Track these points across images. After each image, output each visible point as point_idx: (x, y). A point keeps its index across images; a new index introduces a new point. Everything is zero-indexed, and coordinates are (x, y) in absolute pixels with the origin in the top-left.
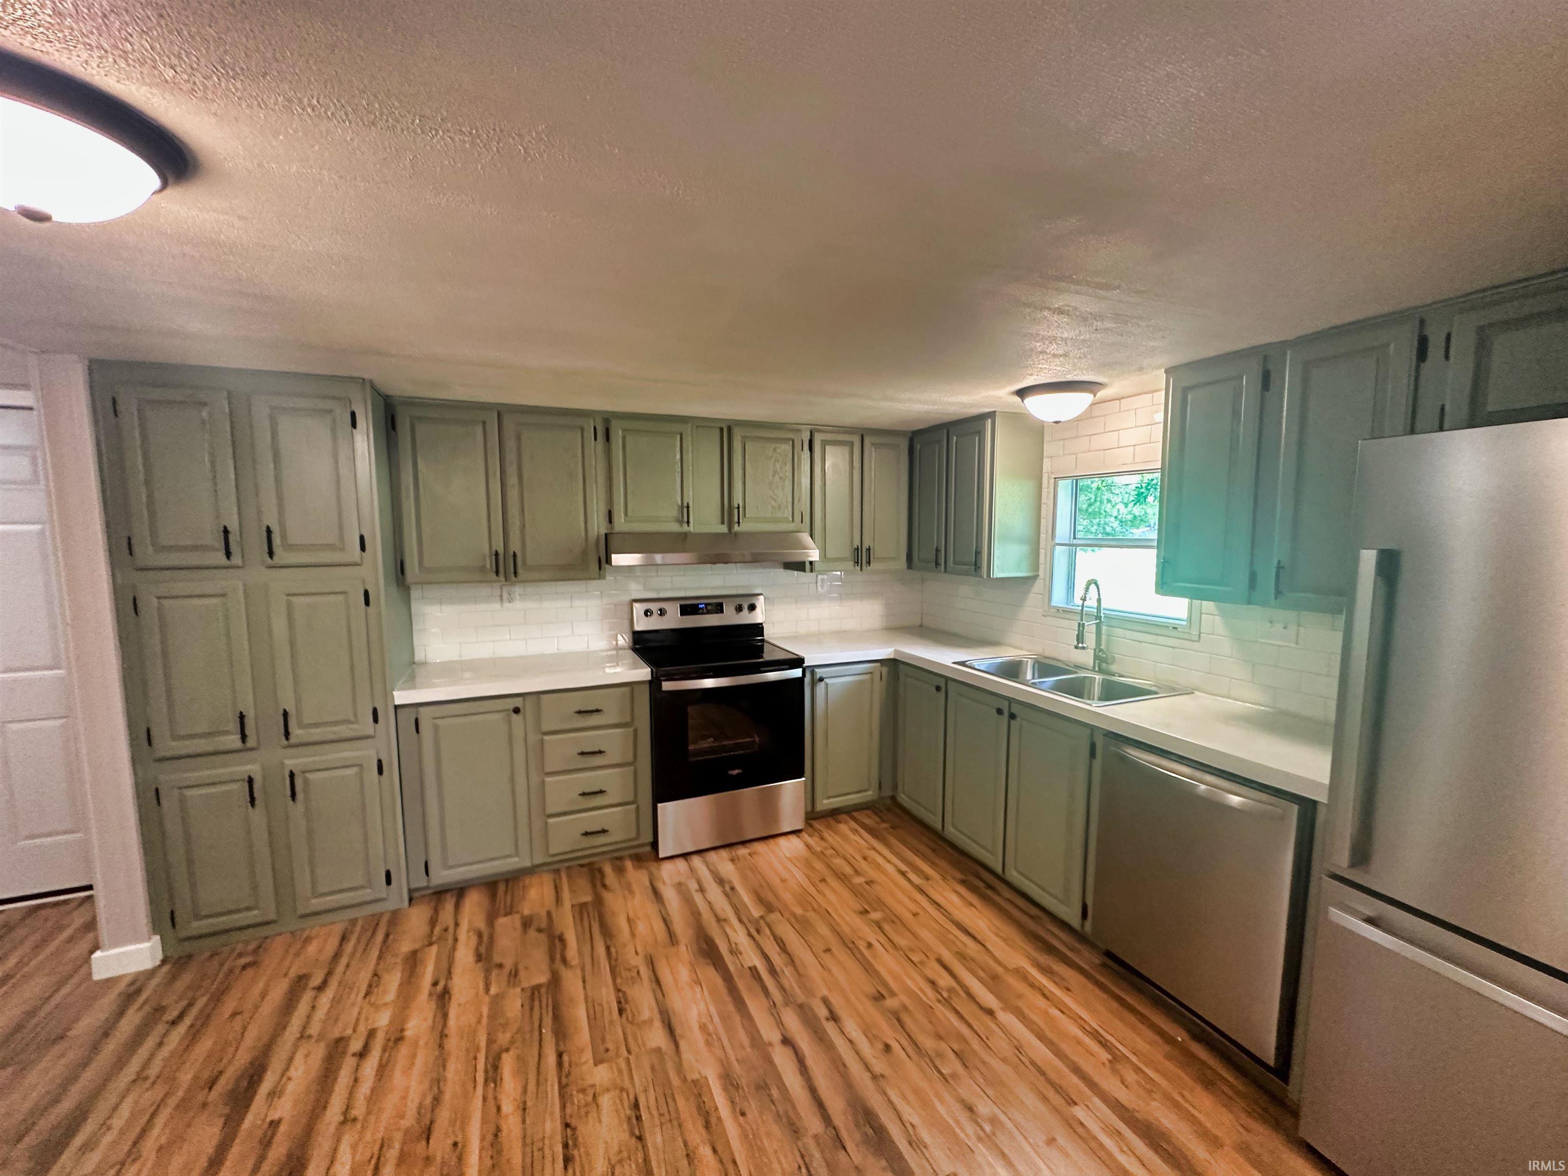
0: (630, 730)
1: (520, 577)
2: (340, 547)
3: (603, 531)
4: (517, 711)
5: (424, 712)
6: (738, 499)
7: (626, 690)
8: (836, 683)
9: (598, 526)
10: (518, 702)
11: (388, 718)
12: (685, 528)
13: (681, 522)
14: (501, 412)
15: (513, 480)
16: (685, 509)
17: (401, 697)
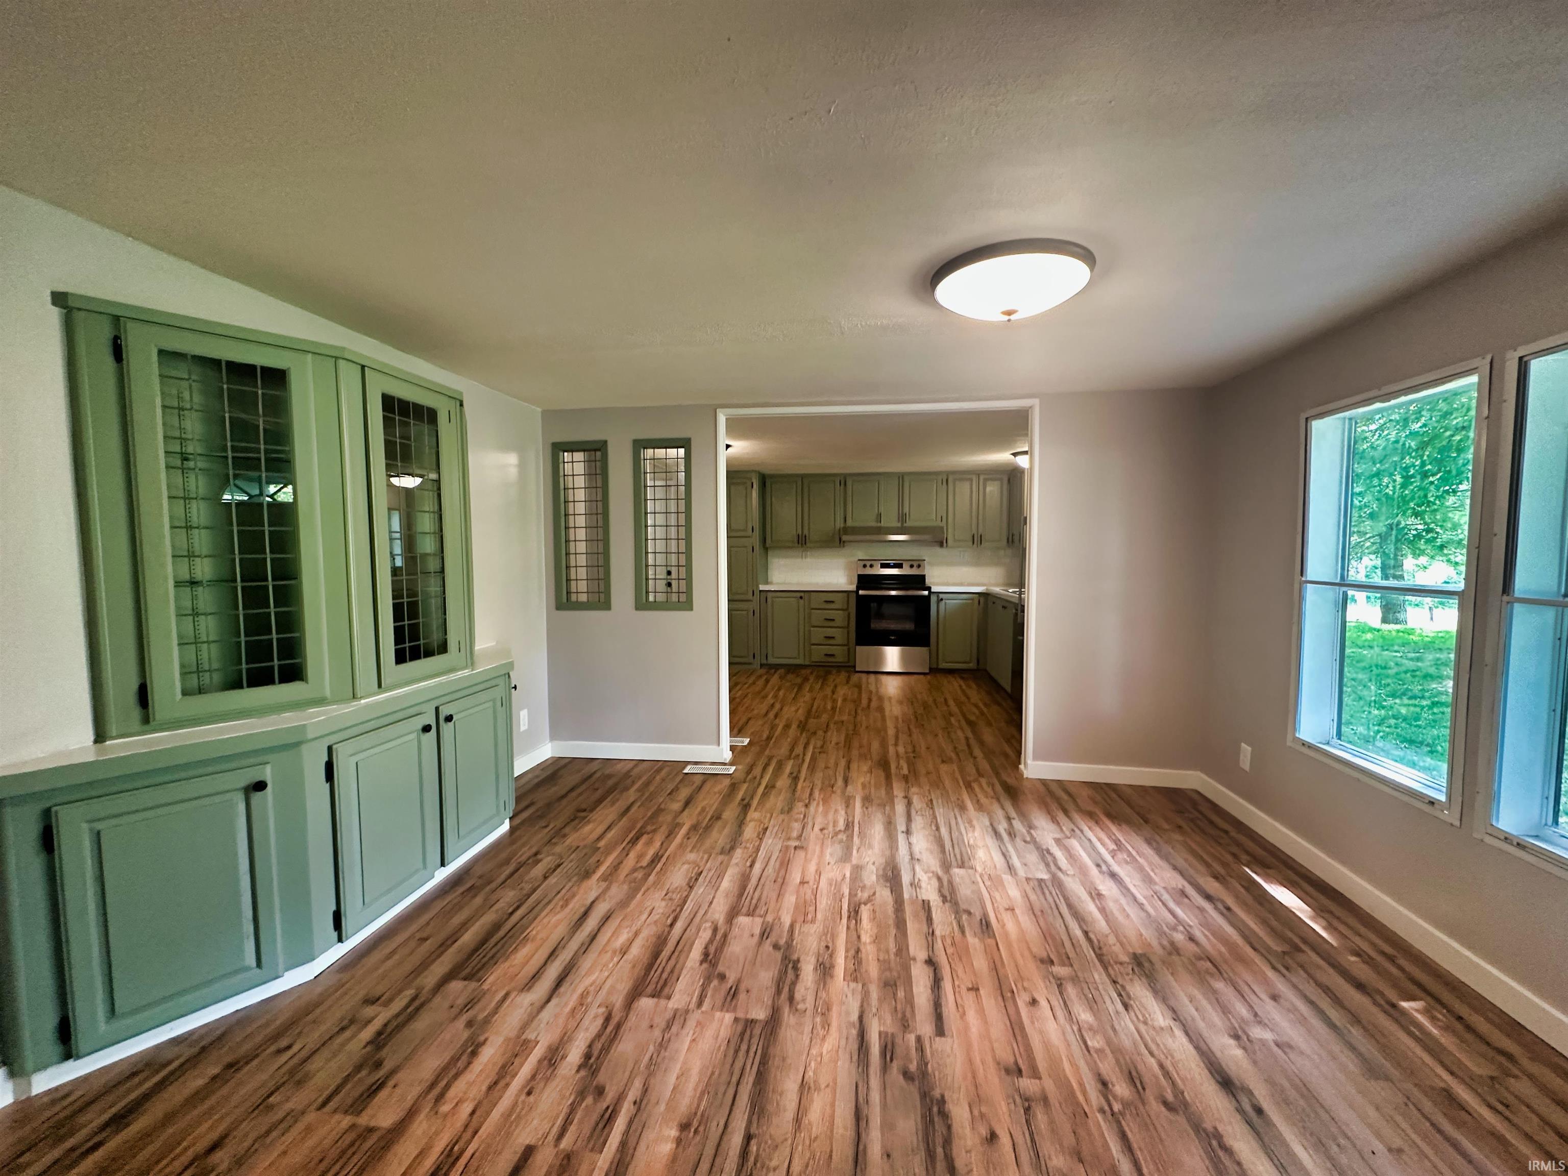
0: (846, 613)
1: (808, 545)
2: (745, 530)
3: (842, 525)
4: (801, 598)
5: (770, 595)
6: (906, 510)
7: (845, 594)
8: (952, 603)
9: (840, 524)
10: (802, 594)
11: (757, 593)
12: (879, 525)
13: (877, 522)
14: (803, 477)
15: (806, 505)
16: (879, 516)
17: (762, 587)
